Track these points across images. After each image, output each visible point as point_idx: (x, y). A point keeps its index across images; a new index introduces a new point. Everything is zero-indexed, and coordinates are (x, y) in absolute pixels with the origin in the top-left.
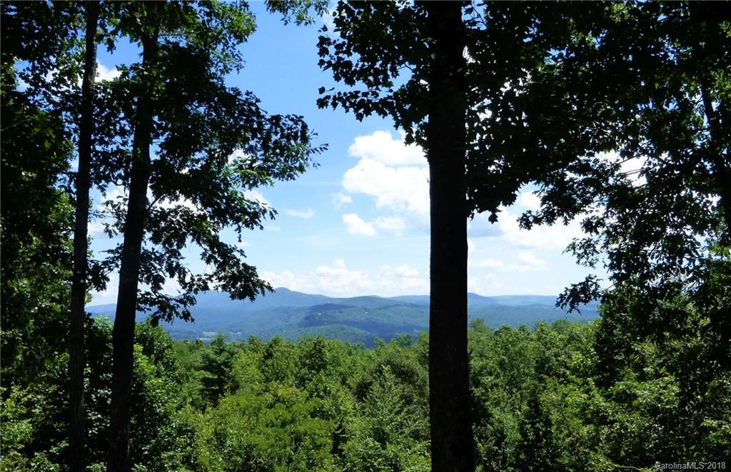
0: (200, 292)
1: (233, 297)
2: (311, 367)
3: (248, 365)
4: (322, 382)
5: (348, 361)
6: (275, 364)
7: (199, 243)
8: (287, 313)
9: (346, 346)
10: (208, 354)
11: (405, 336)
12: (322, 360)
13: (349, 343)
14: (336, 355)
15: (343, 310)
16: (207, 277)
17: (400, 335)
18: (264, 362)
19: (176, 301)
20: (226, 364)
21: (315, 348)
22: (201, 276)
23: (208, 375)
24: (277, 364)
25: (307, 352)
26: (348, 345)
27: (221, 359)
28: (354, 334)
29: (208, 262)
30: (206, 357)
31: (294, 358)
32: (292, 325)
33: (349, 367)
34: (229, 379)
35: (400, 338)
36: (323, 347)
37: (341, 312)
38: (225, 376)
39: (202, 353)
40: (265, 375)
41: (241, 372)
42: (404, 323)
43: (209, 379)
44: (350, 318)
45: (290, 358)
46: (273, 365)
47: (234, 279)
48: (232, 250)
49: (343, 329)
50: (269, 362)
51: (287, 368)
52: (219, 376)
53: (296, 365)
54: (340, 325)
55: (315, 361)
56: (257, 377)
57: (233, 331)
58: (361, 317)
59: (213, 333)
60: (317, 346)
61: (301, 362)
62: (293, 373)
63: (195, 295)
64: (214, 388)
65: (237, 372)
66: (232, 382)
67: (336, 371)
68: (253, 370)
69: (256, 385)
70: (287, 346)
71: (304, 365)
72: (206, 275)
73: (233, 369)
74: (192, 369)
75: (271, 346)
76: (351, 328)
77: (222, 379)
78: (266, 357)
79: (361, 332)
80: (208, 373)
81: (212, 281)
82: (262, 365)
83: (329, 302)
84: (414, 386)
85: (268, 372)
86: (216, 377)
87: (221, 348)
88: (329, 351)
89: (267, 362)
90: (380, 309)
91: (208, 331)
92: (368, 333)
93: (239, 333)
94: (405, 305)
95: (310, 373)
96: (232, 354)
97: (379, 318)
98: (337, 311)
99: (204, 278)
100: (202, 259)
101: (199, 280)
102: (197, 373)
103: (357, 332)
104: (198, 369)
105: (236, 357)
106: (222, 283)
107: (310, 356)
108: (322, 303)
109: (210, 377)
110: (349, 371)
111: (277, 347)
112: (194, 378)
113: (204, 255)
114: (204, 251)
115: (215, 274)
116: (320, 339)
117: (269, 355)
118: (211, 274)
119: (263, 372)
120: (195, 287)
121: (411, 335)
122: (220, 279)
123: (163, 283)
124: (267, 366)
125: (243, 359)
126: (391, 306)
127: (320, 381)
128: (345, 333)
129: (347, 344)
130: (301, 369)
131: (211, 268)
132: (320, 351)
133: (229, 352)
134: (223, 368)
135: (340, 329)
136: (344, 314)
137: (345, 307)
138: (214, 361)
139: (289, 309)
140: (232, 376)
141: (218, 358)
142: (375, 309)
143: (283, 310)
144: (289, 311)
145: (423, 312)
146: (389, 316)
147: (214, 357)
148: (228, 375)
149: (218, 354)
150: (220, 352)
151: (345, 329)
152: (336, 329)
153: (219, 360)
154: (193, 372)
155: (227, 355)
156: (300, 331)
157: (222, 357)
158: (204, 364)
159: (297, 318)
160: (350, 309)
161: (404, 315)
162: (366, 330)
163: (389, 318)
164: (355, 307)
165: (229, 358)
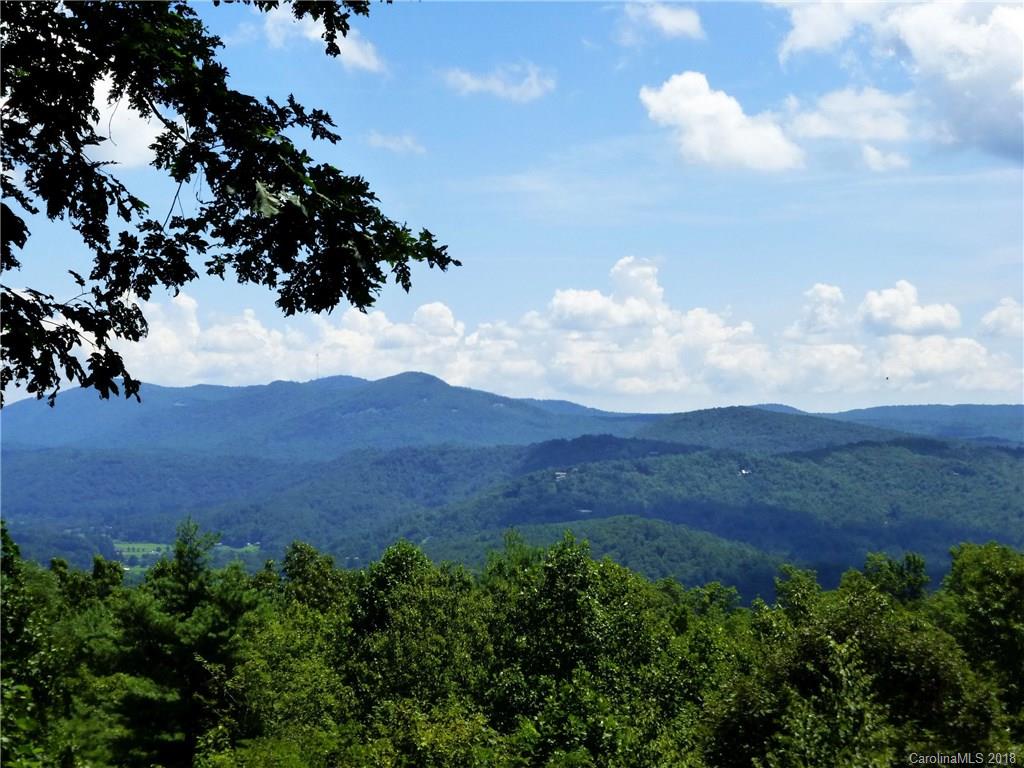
0: (158, 289)
1: (288, 303)
2: (535, 664)
3: (295, 654)
4: (582, 712)
5: (679, 644)
6: (398, 651)
7: (139, 103)
8: (437, 470)
9: (668, 598)
10: (143, 609)
11: (900, 560)
12: (578, 635)
13: (678, 587)
14: (631, 618)
15: (649, 460)
16: (182, 231)
17: (880, 558)
18: (353, 642)
19: (67, 312)
20: (208, 646)
21: (548, 590)
22: (157, 226)
23: (143, 687)
24: (406, 652)
25: (520, 603)
26: (675, 596)
27: (193, 626)
28: (695, 553)
29: (182, 172)
30: (134, 621)
31: (469, 630)
32: (454, 517)
33: (683, 665)
34: (223, 704)
35: (879, 568)
36: (583, 584)
37: (644, 470)
38: (209, 695)
39: (121, 604)
40: (358, 695)
41: (268, 678)
42: (893, 514)
43: (147, 702)
44: (679, 491)
45: (456, 628)
46: (391, 656)
47: (285, 232)
48: (276, 118)
49: (649, 534)
50: (377, 642)
51: (445, 664)
52: (186, 694)
53: (478, 653)
54: (640, 521)
55: (549, 638)
56: (330, 699)
57: (226, 542)
58: (725, 488)
59: (151, 549)
60: (560, 584)
61: (497, 643)
62: (464, 684)
63: (140, 303)
64: (166, 737)
65: (252, 677)
66: (233, 715)
67: (634, 679)
68: (315, 671)
69: (326, 728)
70: (440, 584)
71: (510, 653)
72: (177, 222)
73: (239, 668)
74: (84, 668)
75: (381, 583)
76: (683, 529)
77: (198, 704)
78: (362, 626)
80: (147, 683)
81: (201, 246)
82: (346, 652)
83: (597, 430)
84: (944, 731)
85: (370, 680)
86: (173, 696)
87: (193, 585)
88: (604, 602)
89: (367, 640)
90: (796, 456)
91: (132, 538)
92: (751, 552)
93: (250, 548)
94: (899, 442)
95: (533, 685)
96: (234, 610)
97: (794, 494)
98: (627, 464)
99: (170, 234)
100: (158, 163)
101: (154, 242)
102: (100, 683)
103: (706, 549)
104: (102, 667)
105: (247, 624)
106: (239, 248)
107: (530, 619)
108: (570, 434)
109: (153, 695)
110: (683, 680)
111: (404, 588)
112: (92, 701)
113: (163, 147)
114: (163, 130)
115: (211, 215)
116: (571, 553)
117: (373, 617)
118: (195, 216)
119: (350, 678)
120: (140, 270)
121: (921, 558)
122: (230, 235)
123: (21, 241)
124: (367, 656)
125: (275, 628)
126: (839, 449)
127: (573, 704)
128: (660, 552)
129: (667, 589)
130: (497, 668)
131: (197, 194)
132: (569, 601)
133: (222, 603)
134: (202, 663)
135: (641, 537)
136: (655, 477)
137: (662, 448)
138: (166, 635)
139: (443, 454)
140: (233, 691)
141: (180, 626)
142: (776, 456)
143: (421, 458)
144: (441, 462)
145: (971, 473)
146: (834, 486)
147: (167, 619)
148: (221, 690)
149: (181, 608)
150: (189, 601)
151: (658, 535)
152: (624, 533)
153: (185, 633)
154: (87, 677)
155: (214, 615)
156: (484, 539)
157: (195, 623)
158: (128, 649)
159: (474, 490)
160: (681, 457)
161: (892, 482)
162: (744, 541)
163: (832, 496)
164: (701, 448)
165: (223, 627)
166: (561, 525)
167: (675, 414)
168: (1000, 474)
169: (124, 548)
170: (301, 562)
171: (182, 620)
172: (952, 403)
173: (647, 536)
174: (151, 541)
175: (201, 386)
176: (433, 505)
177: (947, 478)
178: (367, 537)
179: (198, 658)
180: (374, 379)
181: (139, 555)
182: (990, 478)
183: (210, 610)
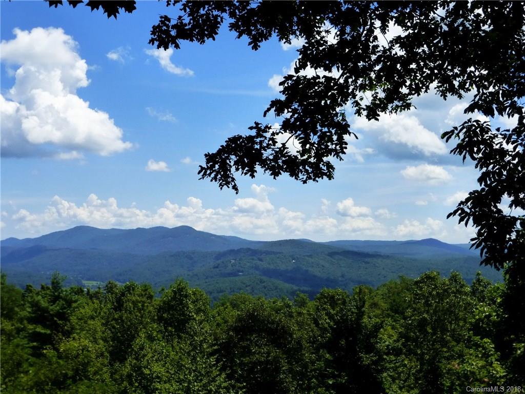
8: (191, 258)
15: (262, 257)
20: (59, 315)
27: (54, 308)
28: (276, 288)
30: (35, 305)
32: (197, 275)
37: (261, 260)
38: (58, 331)
42: (343, 276)
44: (272, 267)
49: (262, 282)
52: (52, 331)
58: (287, 266)
59: (95, 283)
73: (69, 323)
76: (273, 280)
78: (117, 309)
79: (287, 286)
83: (246, 247)
86: (48, 332)
87: (57, 294)
88: (194, 302)
90: (311, 256)
91: (89, 279)
92: (295, 288)
97: (310, 268)
98: (255, 258)
102: (30, 327)
103: (280, 287)
105: (73, 307)
108: (237, 247)
109: (42, 331)
128: (265, 287)
134: (56, 321)
135: (259, 282)
136: (264, 262)
137: (267, 253)
138: (45, 310)
139: (194, 253)
140: (67, 330)
141: (51, 307)
142: (304, 256)
143: (186, 255)
144: (193, 256)
145: (368, 263)
146: (323, 266)
147: (46, 305)
148: (63, 330)
149: (51, 302)
150: (55, 299)
151: (264, 282)
152: (253, 281)
153: (52, 310)
154: (26, 325)
155: (63, 304)
156: (206, 282)
157: (56, 307)
158: (33, 315)
159: (204, 265)
160: (273, 256)
161: (342, 265)
162: (293, 284)
163: (323, 269)
164: (280, 253)
165: (65, 308)
166: (232, 278)
167: (272, 242)
168: (377, 263)
169: (85, 282)
170: (111, 288)
171: (52, 305)
172: (363, 240)
173: (261, 282)
174: (95, 281)
175: (113, 229)
176: (189, 271)
177: (360, 265)
178: (167, 281)
179: (55, 319)
180: (171, 228)
181: (91, 285)
182: (374, 265)
183: (62, 302)
